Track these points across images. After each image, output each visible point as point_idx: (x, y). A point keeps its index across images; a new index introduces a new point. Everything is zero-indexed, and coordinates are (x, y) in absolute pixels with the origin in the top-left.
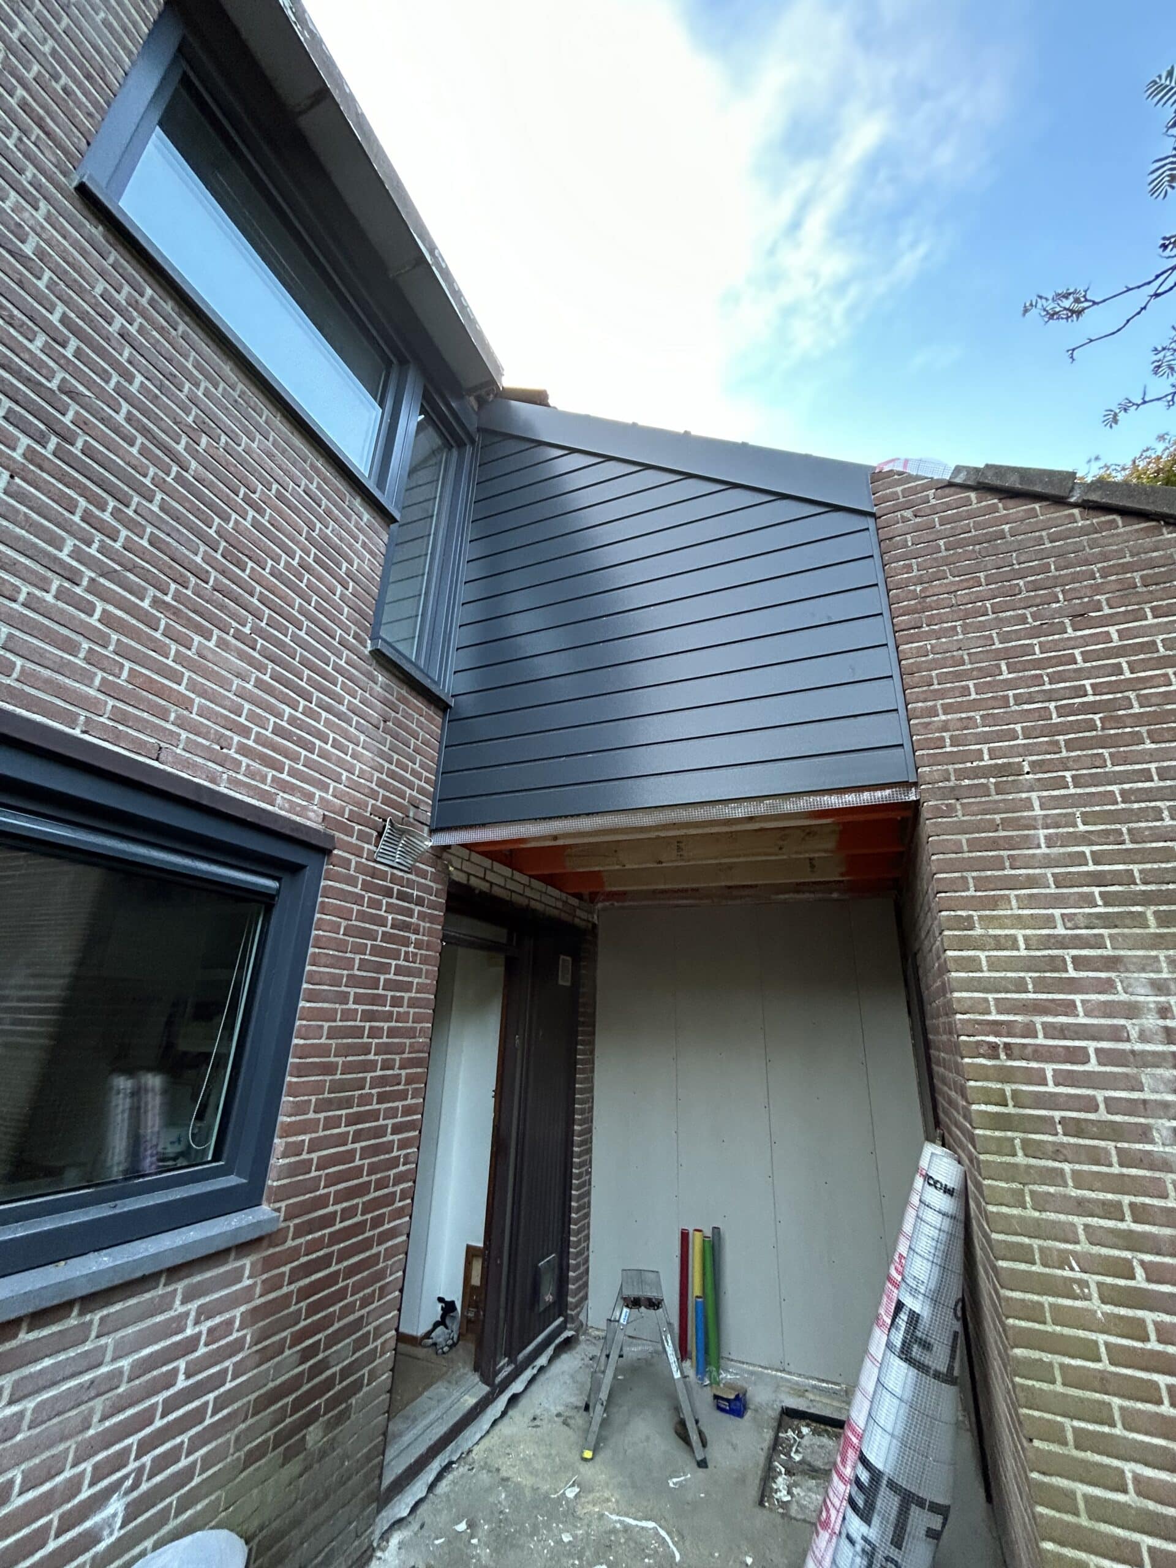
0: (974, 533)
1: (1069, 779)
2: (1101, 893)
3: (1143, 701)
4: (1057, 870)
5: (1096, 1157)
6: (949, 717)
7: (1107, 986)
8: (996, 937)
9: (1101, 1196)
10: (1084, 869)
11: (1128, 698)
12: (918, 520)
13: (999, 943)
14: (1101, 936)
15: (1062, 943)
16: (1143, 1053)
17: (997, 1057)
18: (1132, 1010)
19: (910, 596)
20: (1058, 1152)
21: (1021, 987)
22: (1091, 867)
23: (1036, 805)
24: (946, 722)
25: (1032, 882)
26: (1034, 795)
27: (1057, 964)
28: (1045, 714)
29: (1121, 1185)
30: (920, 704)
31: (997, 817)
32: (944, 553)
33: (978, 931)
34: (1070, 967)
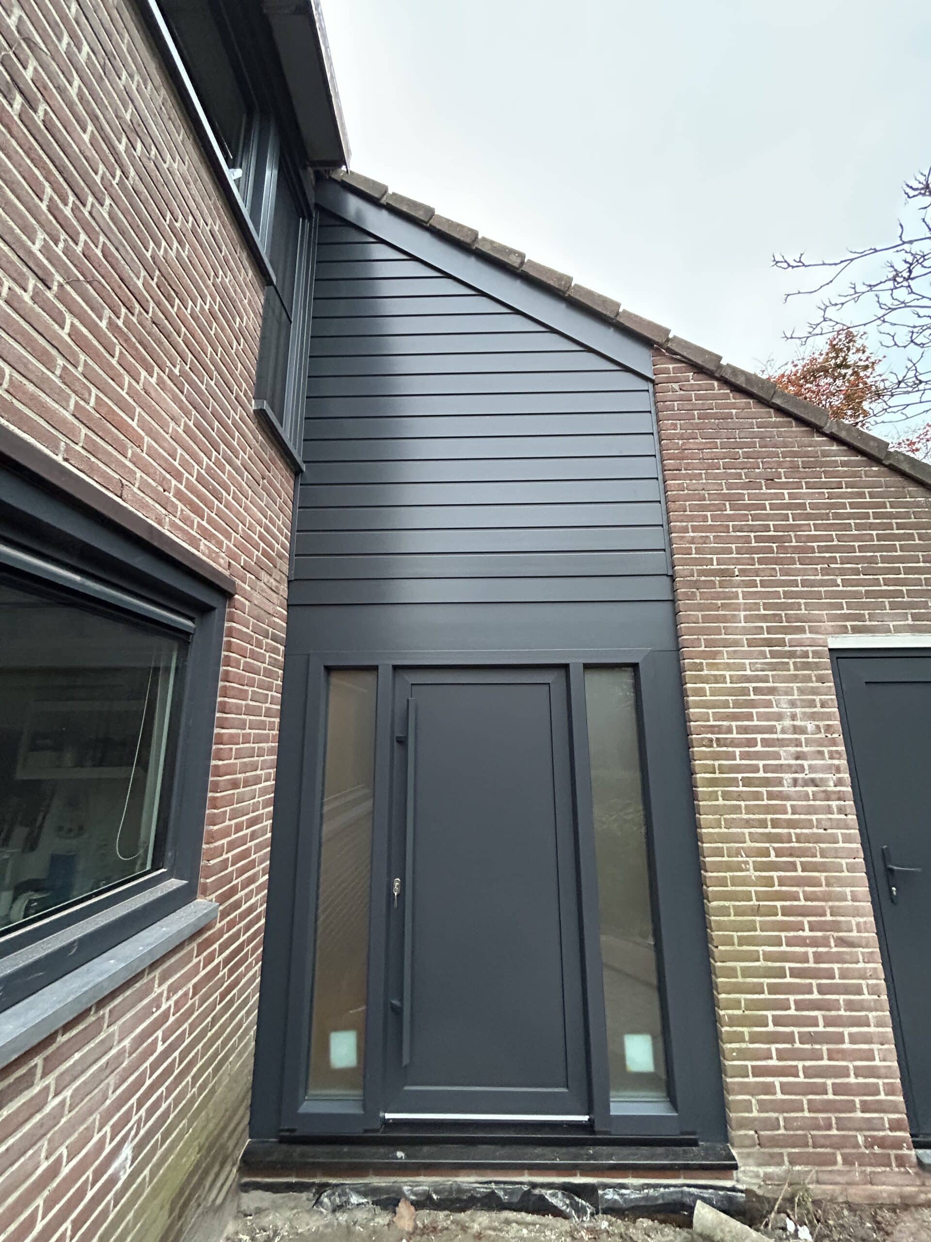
0: (715, 411)
1: (758, 582)
2: (770, 651)
3: (798, 539)
4: (748, 637)
5: (757, 796)
6: (695, 534)
7: (769, 704)
8: (715, 676)
9: (757, 816)
10: (762, 636)
11: (790, 535)
12: (682, 392)
13: (717, 679)
14: (767, 675)
15: (748, 679)
16: (783, 739)
17: (711, 746)
18: (779, 717)
19: (675, 446)
20: (740, 796)
21: (726, 705)
22: (766, 636)
23: (741, 596)
24: (693, 537)
25: (736, 643)
26: (740, 590)
27: (745, 692)
28: (747, 540)
29: (768, 810)
30: (678, 524)
31: (719, 602)
32: (697, 421)
33: (705, 672)
34: (752, 693)
